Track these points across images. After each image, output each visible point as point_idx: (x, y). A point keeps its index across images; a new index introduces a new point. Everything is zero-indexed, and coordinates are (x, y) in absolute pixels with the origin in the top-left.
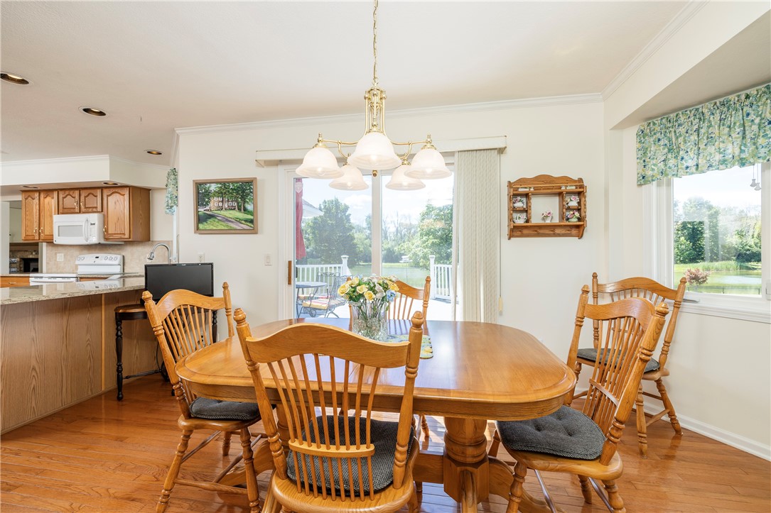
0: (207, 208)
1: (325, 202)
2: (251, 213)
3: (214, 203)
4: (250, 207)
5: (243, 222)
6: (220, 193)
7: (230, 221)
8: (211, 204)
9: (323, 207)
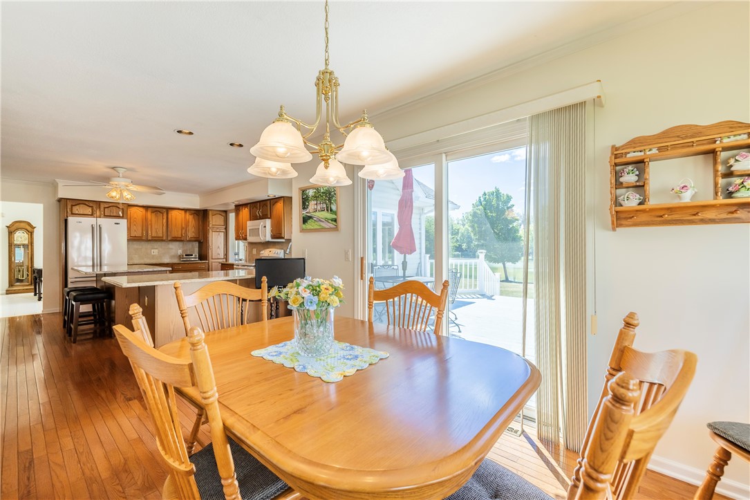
0: (308, 211)
1: (485, 194)
2: (335, 213)
3: (312, 205)
4: (334, 207)
5: (330, 221)
6: (316, 197)
7: (321, 221)
8: (310, 207)
9: (482, 199)
